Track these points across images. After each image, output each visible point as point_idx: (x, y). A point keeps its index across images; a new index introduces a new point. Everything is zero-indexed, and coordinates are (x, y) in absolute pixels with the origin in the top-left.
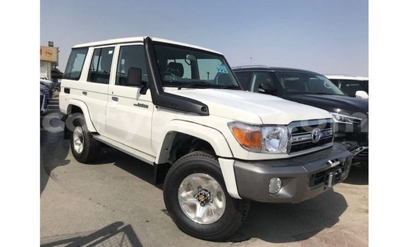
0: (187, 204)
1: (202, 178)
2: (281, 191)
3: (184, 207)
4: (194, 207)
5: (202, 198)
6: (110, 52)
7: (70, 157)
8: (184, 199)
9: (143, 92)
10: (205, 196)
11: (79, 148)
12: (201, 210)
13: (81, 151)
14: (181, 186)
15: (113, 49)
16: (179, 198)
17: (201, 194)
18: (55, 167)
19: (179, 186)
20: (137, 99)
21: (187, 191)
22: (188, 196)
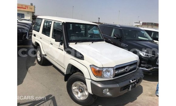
0: (75, 92)
1: (80, 83)
2: (108, 93)
3: (74, 93)
4: (77, 93)
5: (80, 90)
6: (50, 23)
7: (36, 62)
8: (74, 90)
9: (61, 44)
10: (81, 90)
11: (39, 59)
12: (80, 94)
13: (40, 60)
14: (73, 85)
15: (51, 22)
16: (72, 89)
17: (80, 89)
18: (30, 67)
19: (72, 85)
20: (59, 47)
21: (75, 87)
22: (75, 89)
